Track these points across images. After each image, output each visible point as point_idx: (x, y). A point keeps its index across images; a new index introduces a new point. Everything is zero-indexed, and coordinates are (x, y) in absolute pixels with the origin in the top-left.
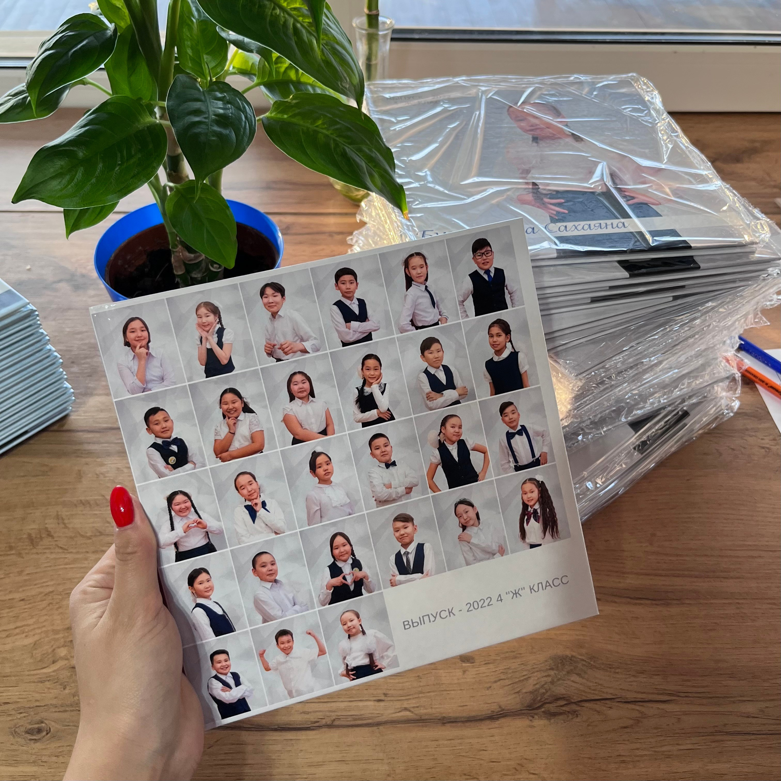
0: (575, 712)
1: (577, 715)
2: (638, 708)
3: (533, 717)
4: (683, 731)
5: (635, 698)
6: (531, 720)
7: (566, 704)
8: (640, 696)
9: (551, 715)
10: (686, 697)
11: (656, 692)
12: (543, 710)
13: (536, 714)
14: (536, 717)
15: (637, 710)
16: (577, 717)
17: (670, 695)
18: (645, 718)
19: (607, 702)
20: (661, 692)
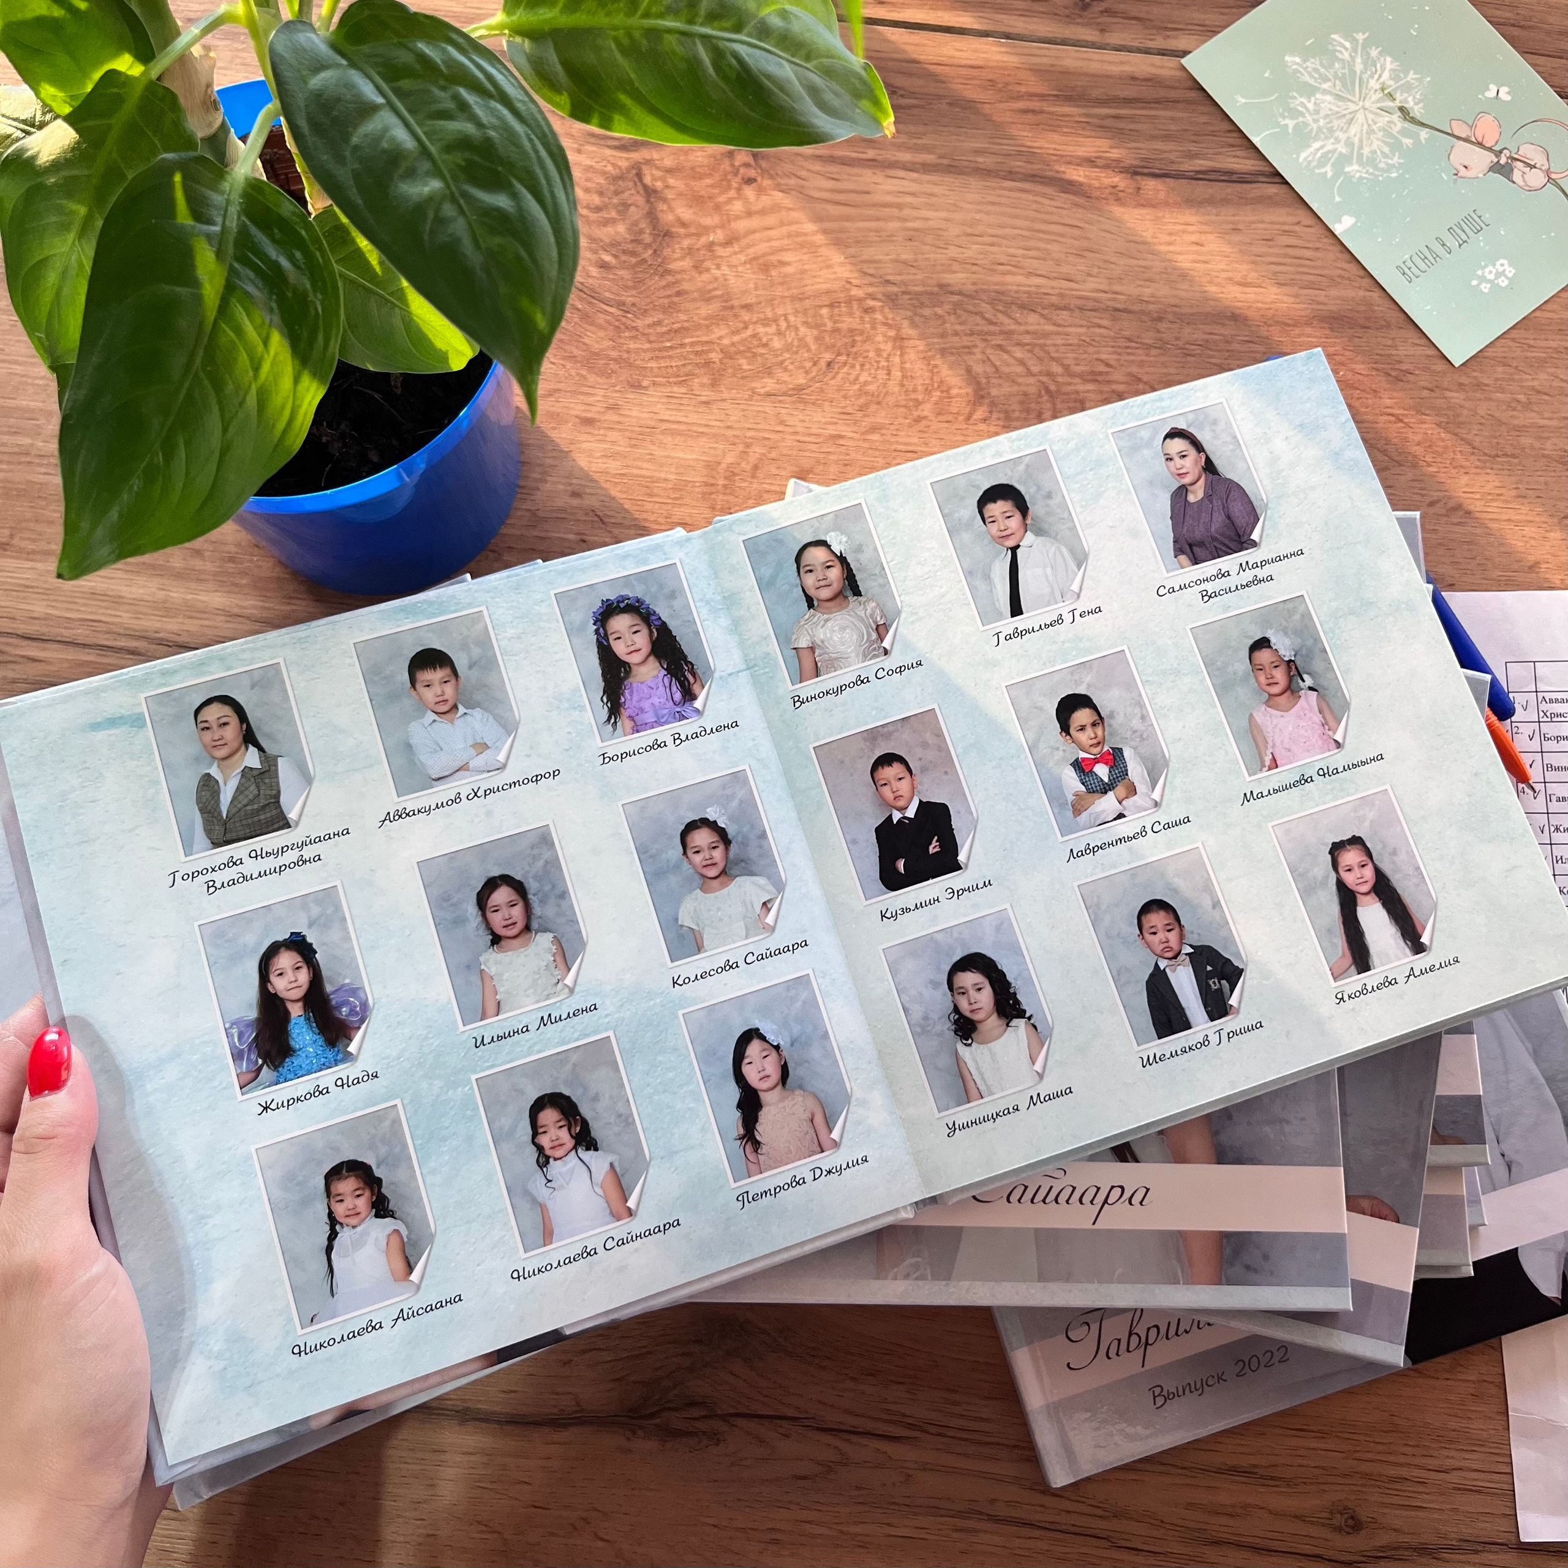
0: (715, 1434)
1: (718, 1440)
2: (837, 1442)
3: (634, 1433)
4: (908, 1501)
5: (841, 1423)
6: (628, 1439)
7: (705, 1417)
8: (851, 1421)
9: (669, 1434)
10: (940, 1435)
11: (885, 1417)
12: (657, 1421)
13: (641, 1427)
14: (640, 1433)
15: (836, 1447)
16: (717, 1445)
17: (911, 1426)
18: (846, 1465)
19: (784, 1423)
20: (895, 1418)
